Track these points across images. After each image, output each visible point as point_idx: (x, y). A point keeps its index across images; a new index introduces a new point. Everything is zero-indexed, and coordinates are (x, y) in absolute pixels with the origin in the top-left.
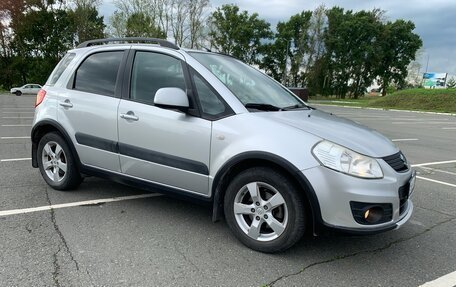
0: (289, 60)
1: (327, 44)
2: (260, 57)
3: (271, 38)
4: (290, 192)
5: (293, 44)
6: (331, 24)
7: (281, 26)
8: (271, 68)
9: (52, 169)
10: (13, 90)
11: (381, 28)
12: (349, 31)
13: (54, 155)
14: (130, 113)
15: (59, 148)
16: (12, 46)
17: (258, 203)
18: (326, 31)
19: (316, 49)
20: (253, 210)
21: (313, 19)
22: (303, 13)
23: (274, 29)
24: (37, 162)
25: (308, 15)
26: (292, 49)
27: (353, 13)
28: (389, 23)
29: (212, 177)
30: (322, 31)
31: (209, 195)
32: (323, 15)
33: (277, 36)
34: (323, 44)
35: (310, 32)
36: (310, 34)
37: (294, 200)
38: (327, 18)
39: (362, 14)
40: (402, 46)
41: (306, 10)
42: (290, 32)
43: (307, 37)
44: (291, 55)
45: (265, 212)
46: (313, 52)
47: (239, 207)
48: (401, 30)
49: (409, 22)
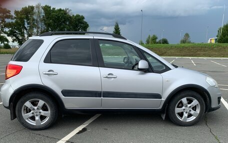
0: (25, 31)
1: (45, 24)
2: (7, 30)
3: (12, 19)
5: (26, 23)
6: (46, 14)
7: (16, 12)
8: (15, 36)
11: (70, 17)
12: (55, 18)
13: (35, 108)
15: (42, 102)
18: (44, 17)
19: (40, 26)
21: (35, 10)
22: (29, 6)
23: (13, 14)
25: (32, 8)
26: (26, 25)
27: (56, 9)
28: (73, 16)
30: (42, 17)
32: (41, 9)
33: (15, 18)
34: (43, 23)
35: (35, 17)
36: (35, 18)
38: (43, 11)
39: (60, 10)
40: (81, 26)
41: (31, 5)
42: (23, 16)
43: (34, 20)
44: (26, 29)
46: (38, 28)
48: (79, 19)
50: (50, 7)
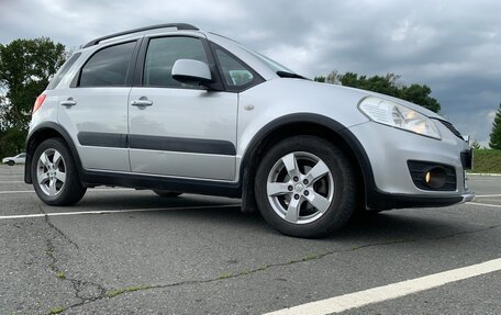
4: (336, 157)
9: (47, 182)
10: (5, 160)
11: (396, 92)
13: (51, 165)
14: (142, 98)
15: (57, 155)
16: (8, 117)
17: (296, 179)
20: (290, 188)
22: (316, 78)
24: (30, 178)
25: (321, 80)
27: (367, 78)
28: (405, 88)
29: (240, 156)
31: (237, 180)
32: (336, 80)
37: (341, 165)
39: (376, 79)
41: (319, 76)
45: (305, 188)
47: (273, 188)
48: (416, 95)
49: (425, 87)
50: (355, 76)
